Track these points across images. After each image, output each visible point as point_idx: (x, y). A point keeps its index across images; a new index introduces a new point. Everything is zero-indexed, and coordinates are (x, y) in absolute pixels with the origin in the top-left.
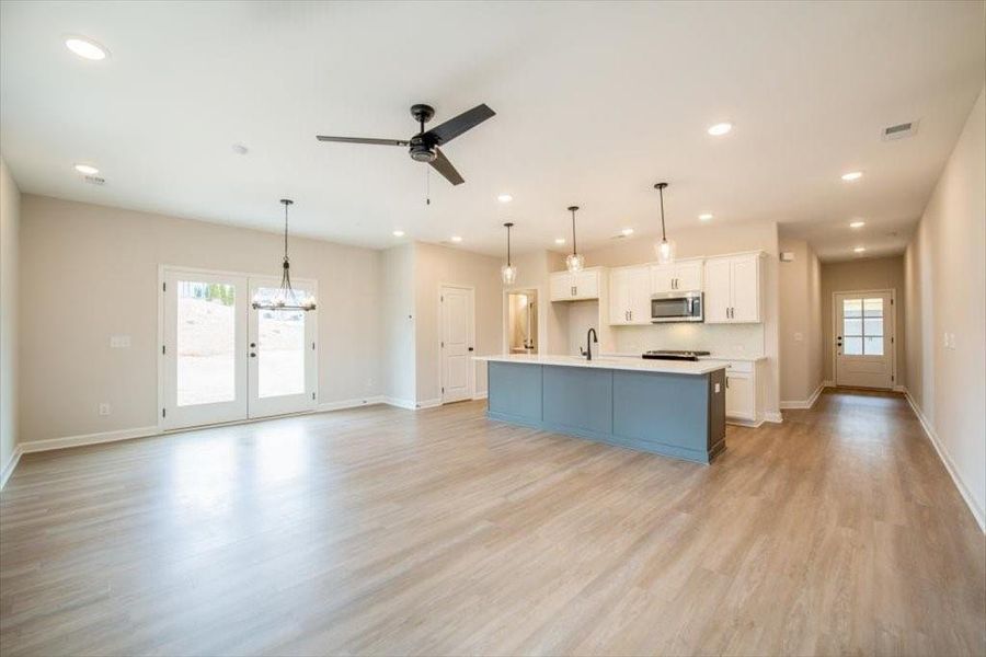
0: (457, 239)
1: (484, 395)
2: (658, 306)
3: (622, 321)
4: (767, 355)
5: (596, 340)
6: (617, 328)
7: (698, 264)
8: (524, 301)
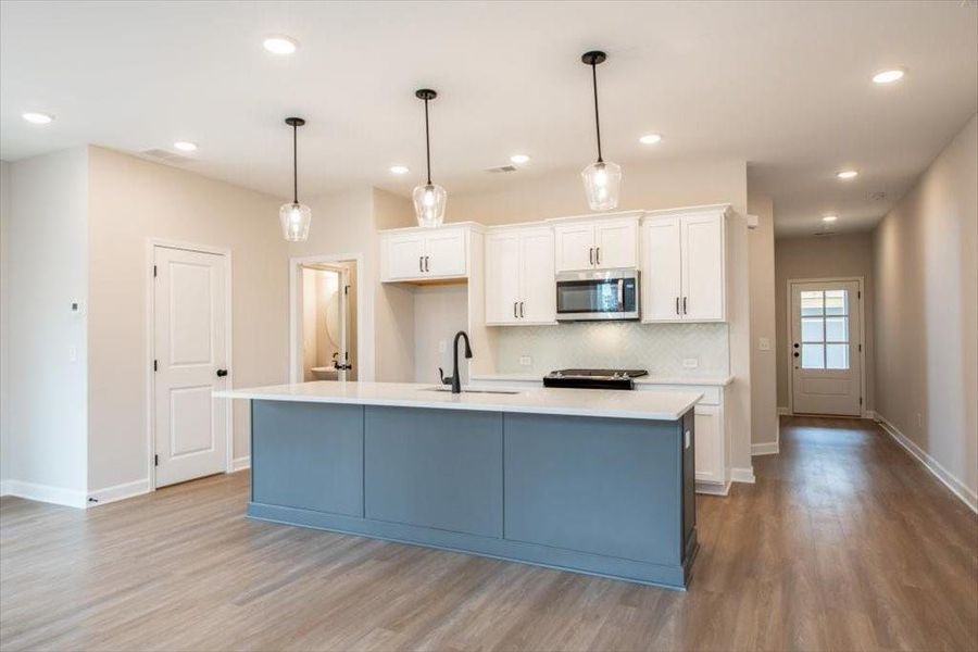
0: (184, 147)
1: (244, 463)
2: (566, 293)
3: (508, 318)
4: (733, 374)
5: (469, 354)
6: (499, 331)
7: (632, 222)
8: (332, 283)
